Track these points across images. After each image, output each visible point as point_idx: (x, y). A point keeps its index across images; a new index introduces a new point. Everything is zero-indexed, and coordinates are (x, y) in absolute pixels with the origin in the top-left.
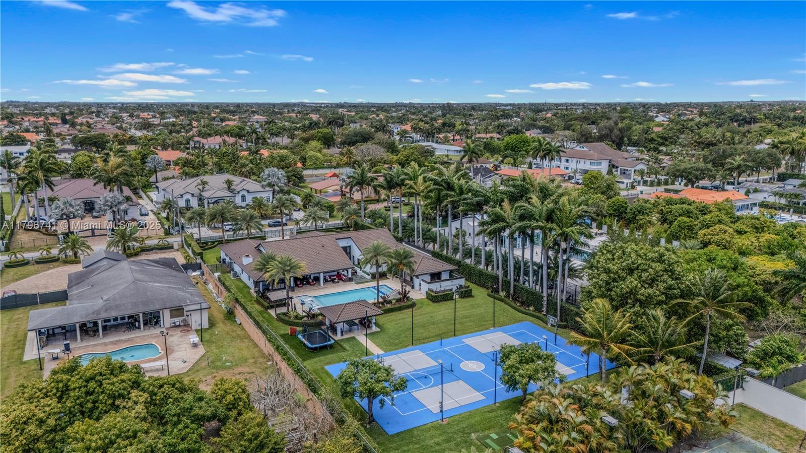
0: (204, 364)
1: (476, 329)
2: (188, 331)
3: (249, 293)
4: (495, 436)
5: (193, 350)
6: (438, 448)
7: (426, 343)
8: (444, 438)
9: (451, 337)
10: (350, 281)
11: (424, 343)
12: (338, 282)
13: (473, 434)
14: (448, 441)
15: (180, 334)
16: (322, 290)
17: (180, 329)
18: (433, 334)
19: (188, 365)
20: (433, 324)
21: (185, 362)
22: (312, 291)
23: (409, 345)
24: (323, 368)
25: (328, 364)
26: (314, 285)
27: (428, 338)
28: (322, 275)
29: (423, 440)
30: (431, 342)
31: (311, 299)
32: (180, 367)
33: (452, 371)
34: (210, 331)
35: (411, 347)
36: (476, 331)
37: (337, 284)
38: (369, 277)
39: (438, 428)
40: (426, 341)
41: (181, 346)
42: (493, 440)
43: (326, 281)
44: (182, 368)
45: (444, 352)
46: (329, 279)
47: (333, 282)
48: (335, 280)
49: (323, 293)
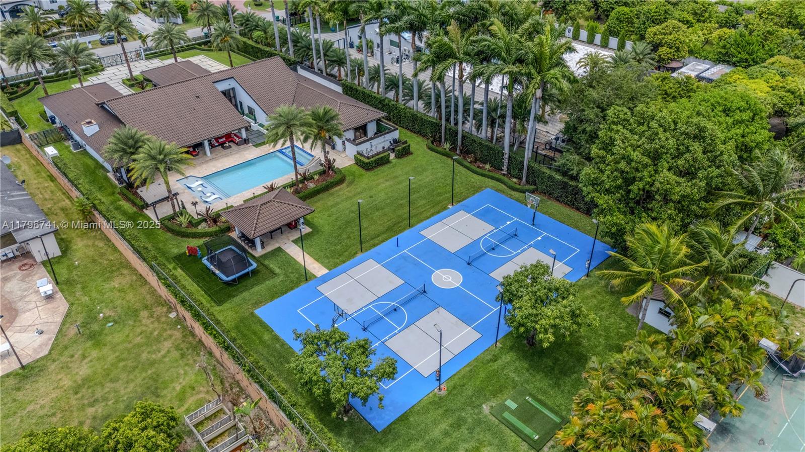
0: (73, 331)
1: (432, 211)
2: (32, 265)
3: (107, 179)
4: (513, 405)
5: (49, 306)
6: (448, 441)
7: (378, 244)
8: (450, 421)
9: (405, 229)
10: (245, 143)
11: (375, 245)
12: (230, 147)
13: (484, 406)
14: (458, 424)
15: (20, 274)
16: (211, 164)
17: (18, 264)
18: (381, 228)
19: (48, 338)
20: (378, 210)
21: (42, 333)
22: (199, 168)
23: (356, 253)
24: (252, 314)
25: (257, 304)
26: (197, 155)
27: (379, 236)
29: (426, 431)
30: (383, 241)
31: (200, 182)
32: (36, 344)
33: (425, 292)
34: (66, 262)
35: (360, 256)
36: (432, 215)
37: (229, 150)
39: (437, 402)
40: (376, 241)
41: (27, 299)
42: (512, 412)
43: (212, 146)
44: (40, 346)
45: (404, 258)
46: (217, 144)
47: (223, 147)
48: (225, 145)
49: (214, 170)
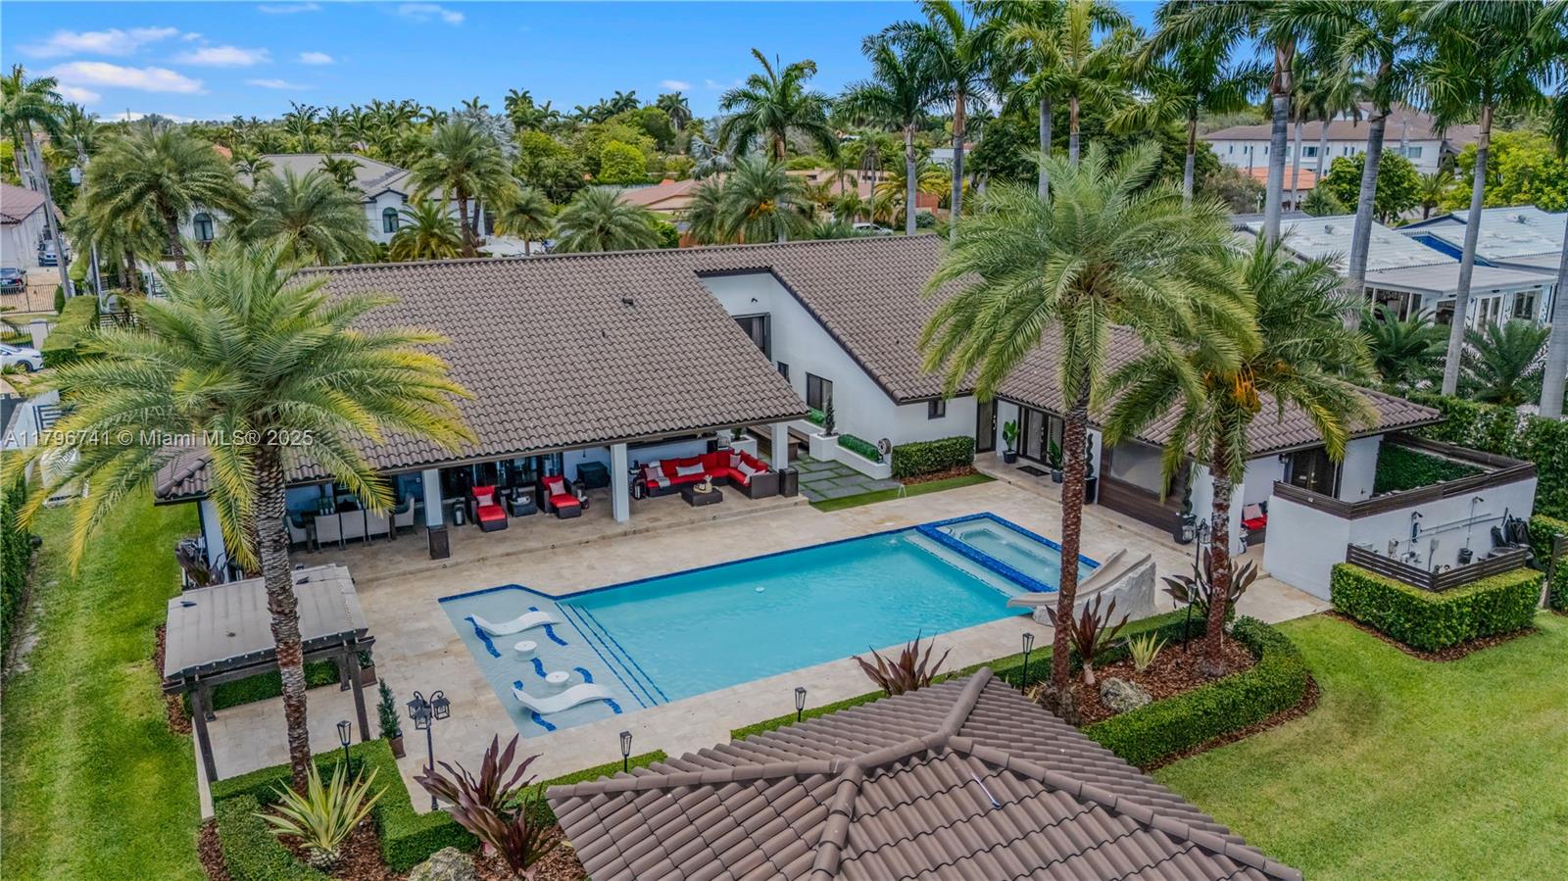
10: (781, 491)
12: (717, 498)
16: (624, 549)
26: (576, 512)
28: (620, 460)
37: (709, 510)
38: (880, 471)
43: (643, 488)
46: (665, 483)
47: (689, 498)
48: (700, 488)
49: (626, 572)
